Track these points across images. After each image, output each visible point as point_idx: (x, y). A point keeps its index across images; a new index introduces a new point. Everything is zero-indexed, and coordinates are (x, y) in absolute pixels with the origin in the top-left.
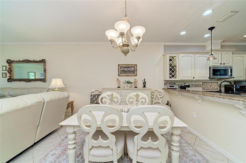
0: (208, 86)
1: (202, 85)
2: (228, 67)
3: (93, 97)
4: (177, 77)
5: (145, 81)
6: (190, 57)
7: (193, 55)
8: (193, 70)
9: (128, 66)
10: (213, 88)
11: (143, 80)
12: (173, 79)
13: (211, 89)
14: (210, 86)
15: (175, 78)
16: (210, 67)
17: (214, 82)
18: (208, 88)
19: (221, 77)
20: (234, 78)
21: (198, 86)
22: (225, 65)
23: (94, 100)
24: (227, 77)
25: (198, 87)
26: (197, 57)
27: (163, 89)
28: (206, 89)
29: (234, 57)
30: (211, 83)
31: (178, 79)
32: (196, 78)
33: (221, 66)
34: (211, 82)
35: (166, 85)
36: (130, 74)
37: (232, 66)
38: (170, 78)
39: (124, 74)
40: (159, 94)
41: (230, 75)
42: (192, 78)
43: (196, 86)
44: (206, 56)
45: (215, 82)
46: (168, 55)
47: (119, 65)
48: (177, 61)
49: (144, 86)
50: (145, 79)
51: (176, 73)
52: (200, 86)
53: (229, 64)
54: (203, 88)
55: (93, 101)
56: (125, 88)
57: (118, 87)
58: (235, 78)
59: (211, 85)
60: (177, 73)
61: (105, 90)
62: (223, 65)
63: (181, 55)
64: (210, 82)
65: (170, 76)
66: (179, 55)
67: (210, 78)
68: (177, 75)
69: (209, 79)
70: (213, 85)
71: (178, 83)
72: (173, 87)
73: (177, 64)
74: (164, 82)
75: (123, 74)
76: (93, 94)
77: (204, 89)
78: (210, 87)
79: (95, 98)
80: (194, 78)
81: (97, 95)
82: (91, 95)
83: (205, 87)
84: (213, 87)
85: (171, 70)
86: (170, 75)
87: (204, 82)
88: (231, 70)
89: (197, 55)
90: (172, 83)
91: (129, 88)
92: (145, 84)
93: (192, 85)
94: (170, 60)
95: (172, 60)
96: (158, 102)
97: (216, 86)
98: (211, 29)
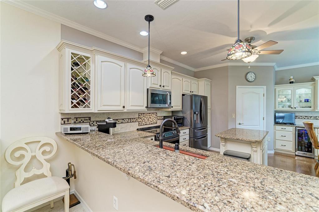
0: (145, 119)
1: (137, 119)
2: (168, 91)
4: (92, 105)
6: (118, 66)
7: (122, 64)
8: (123, 92)
10: (152, 123)
12: (81, 110)
13: (149, 124)
14: (148, 119)
15: (87, 107)
16: (148, 89)
17: (152, 113)
18: (146, 123)
19: (160, 105)
20: (172, 107)
21: (132, 120)
22: (165, 88)
24: (167, 105)
25: (133, 122)
26: (130, 69)
28: (142, 124)
29: (173, 79)
30: (149, 115)
31: (93, 109)
32: (128, 108)
33: (161, 89)
34: (150, 113)
35: (66, 122)
37: (170, 91)
38: (75, 106)
40: (42, 150)
41: (169, 103)
42: (121, 108)
43: (130, 120)
44: (141, 69)
45: (154, 113)
46: (67, 50)
48: (92, 69)
51: (90, 97)
52: (135, 120)
53: (168, 87)
54: (139, 123)
58: (174, 108)
59: (149, 117)
62: (163, 88)
63: (99, 58)
64: (148, 113)
65: (72, 103)
66: (96, 57)
67: (147, 107)
68: (92, 100)
69: (146, 109)
70: (152, 118)
73: (91, 75)
74: (60, 117)
77: (140, 125)
78: (148, 121)
80: (124, 107)
83: (142, 121)
84: (151, 120)
86: (74, 101)
87: (141, 114)
88: (170, 96)
89: (129, 65)
90: (83, 119)
93: (123, 119)
94: (75, 63)
95: (79, 64)
96: (39, 172)
97: (155, 118)
98: (149, 18)
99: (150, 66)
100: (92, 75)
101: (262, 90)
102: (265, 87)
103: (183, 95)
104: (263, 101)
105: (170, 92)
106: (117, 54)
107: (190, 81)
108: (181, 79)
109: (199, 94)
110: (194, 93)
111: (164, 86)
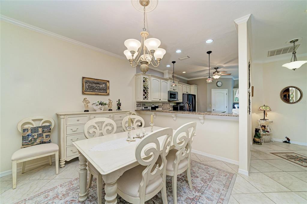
0: (165, 106)
3: (32, 133)
4: (149, 99)
5: (119, 102)
7: (159, 80)
8: (160, 93)
9: (98, 82)
10: (167, 108)
11: (117, 101)
12: (146, 100)
15: (147, 99)
16: (168, 91)
18: (165, 109)
19: (173, 99)
22: (176, 90)
23: (35, 137)
26: (162, 82)
27: (135, 110)
29: (179, 86)
31: (149, 100)
32: (162, 100)
34: (167, 104)
35: (138, 106)
36: (101, 92)
38: (144, 99)
39: (92, 92)
41: (177, 98)
42: (159, 100)
46: (142, 76)
47: (83, 78)
48: (149, 83)
49: (119, 108)
50: (119, 100)
55: (31, 140)
56: (97, 112)
57: (85, 111)
58: (179, 101)
60: (149, 94)
61: (65, 116)
65: (143, 97)
66: (151, 78)
67: (168, 100)
68: (149, 96)
71: (147, 104)
72: (147, 108)
74: (136, 103)
75: (89, 92)
76: (26, 127)
77: (163, 109)
79: (36, 134)
80: (160, 100)
81: (40, 127)
82: (24, 130)
83: (163, 107)
85: (144, 91)
87: (163, 104)
88: (178, 95)
90: (143, 105)
91: (102, 111)
92: (120, 105)
93: (160, 106)
94: (144, 81)
97: (169, 106)
98: (174, 62)
99: (174, 82)
100: (149, 86)
101: (225, 91)
102: (227, 90)
103: (183, 94)
104: (226, 97)
105: (177, 93)
106: (156, 76)
107: (186, 86)
108: (182, 85)
109: (191, 94)
110: (188, 93)
111: (175, 90)
